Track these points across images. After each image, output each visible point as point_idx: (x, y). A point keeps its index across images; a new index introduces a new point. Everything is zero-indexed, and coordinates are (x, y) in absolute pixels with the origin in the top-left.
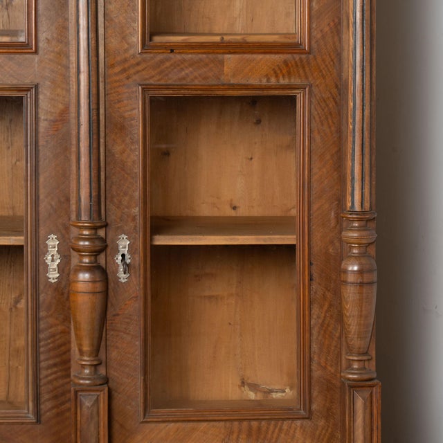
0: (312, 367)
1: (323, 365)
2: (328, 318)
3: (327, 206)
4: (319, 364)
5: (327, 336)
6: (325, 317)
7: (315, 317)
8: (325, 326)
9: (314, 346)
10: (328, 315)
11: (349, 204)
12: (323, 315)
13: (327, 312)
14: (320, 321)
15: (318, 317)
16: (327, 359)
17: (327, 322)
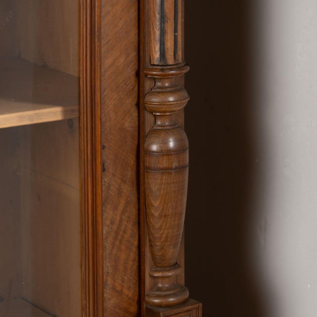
0: (105, 295)
1: (119, 288)
2: (125, 222)
3: (122, 60)
4: (114, 288)
5: (123, 247)
6: (121, 220)
7: (108, 222)
8: (121, 233)
9: (108, 265)
10: (124, 217)
11: (157, 55)
12: (118, 218)
13: (123, 213)
14: (115, 227)
15: (112, 223)
16: (123, 281)
17: (123, 227)
